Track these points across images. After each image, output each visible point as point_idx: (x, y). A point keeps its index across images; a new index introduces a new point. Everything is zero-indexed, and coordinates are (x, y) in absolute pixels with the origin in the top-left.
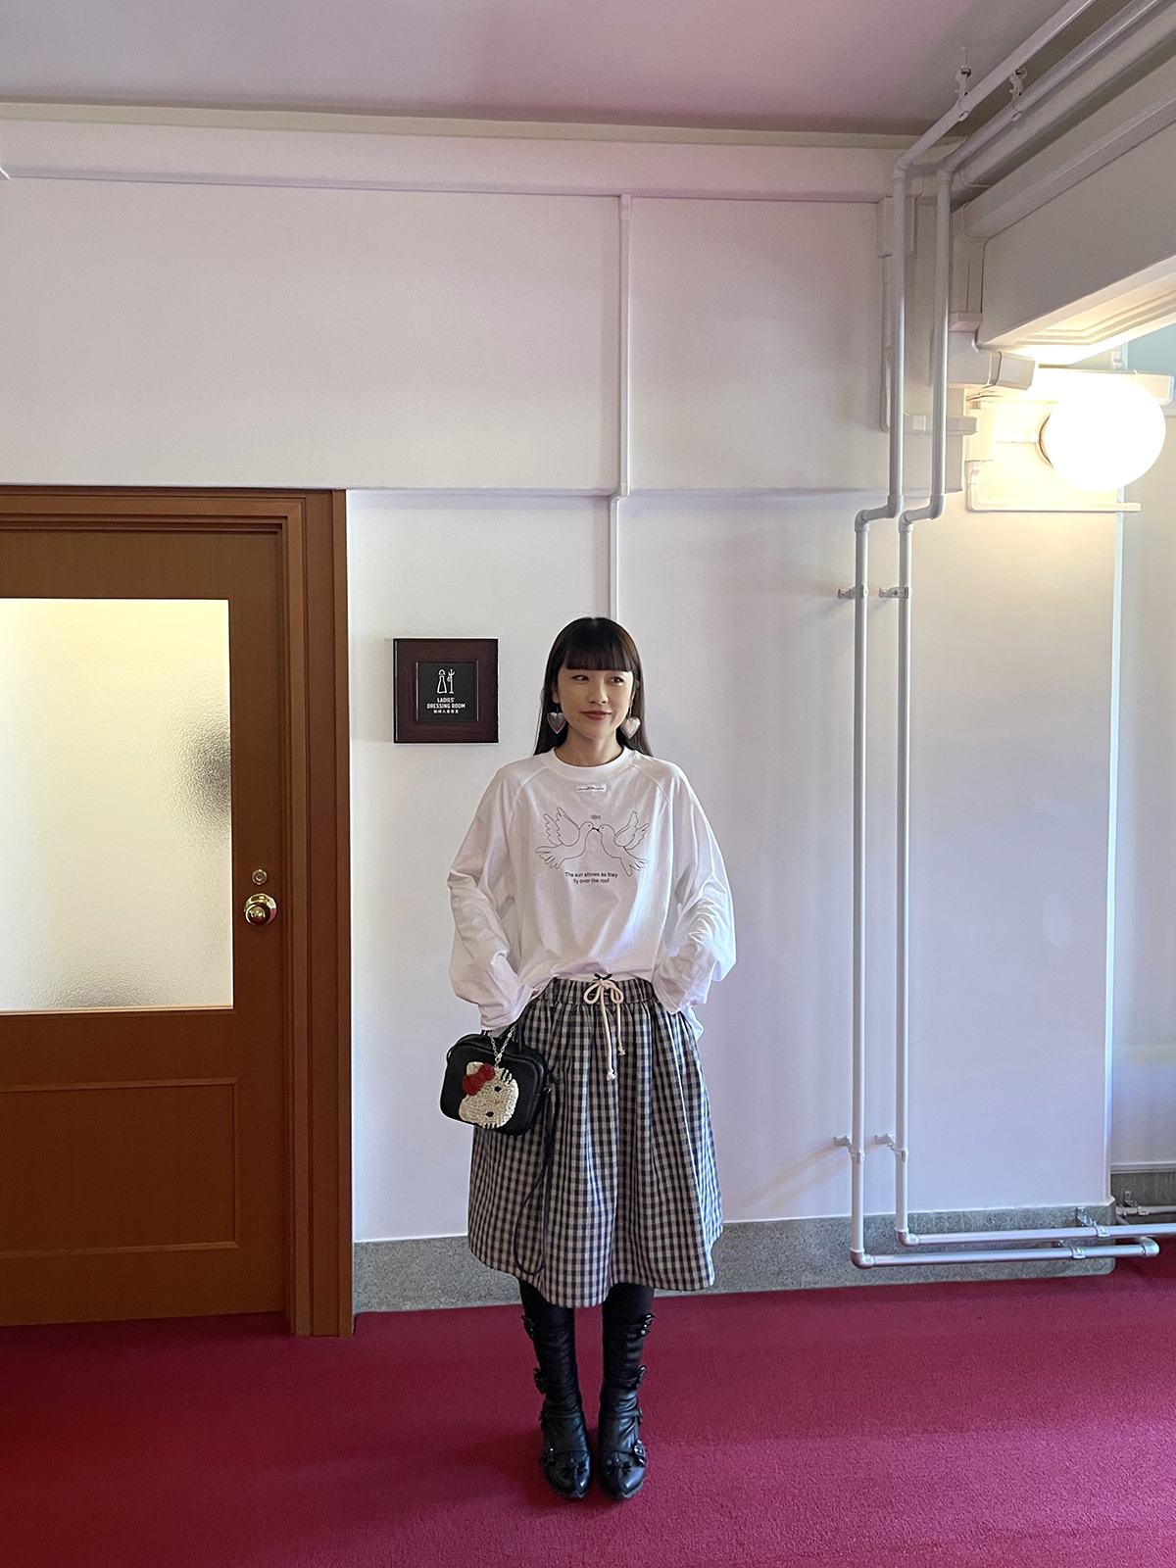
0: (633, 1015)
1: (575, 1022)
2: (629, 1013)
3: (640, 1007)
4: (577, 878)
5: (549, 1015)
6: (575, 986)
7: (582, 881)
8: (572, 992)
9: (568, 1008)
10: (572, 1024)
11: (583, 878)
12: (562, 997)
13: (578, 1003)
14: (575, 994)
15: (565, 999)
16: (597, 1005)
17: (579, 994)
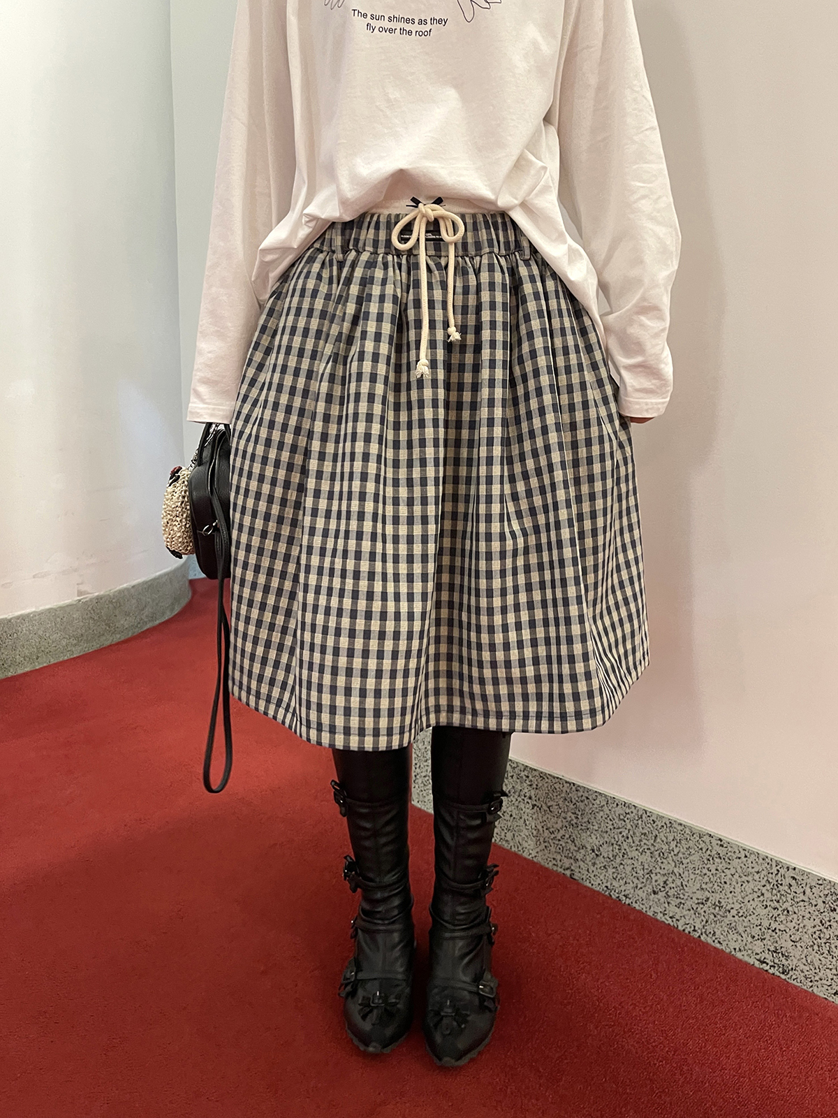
0: (477, 273)
1: (372, 278)
2: (471, 270)
3: (490, 258)
4: (374, 23)
5: (335, 273)
6: (378, 223)
7: (382, 29)
8: (372, 231)
9: (365, 257)
10: (366, 282)
11: (386, 24)
12: (357, 240)
13: (381, 250)
14: (377, 234)
15: (361, 244)
16: (411, 253)
17: (382, 236)
